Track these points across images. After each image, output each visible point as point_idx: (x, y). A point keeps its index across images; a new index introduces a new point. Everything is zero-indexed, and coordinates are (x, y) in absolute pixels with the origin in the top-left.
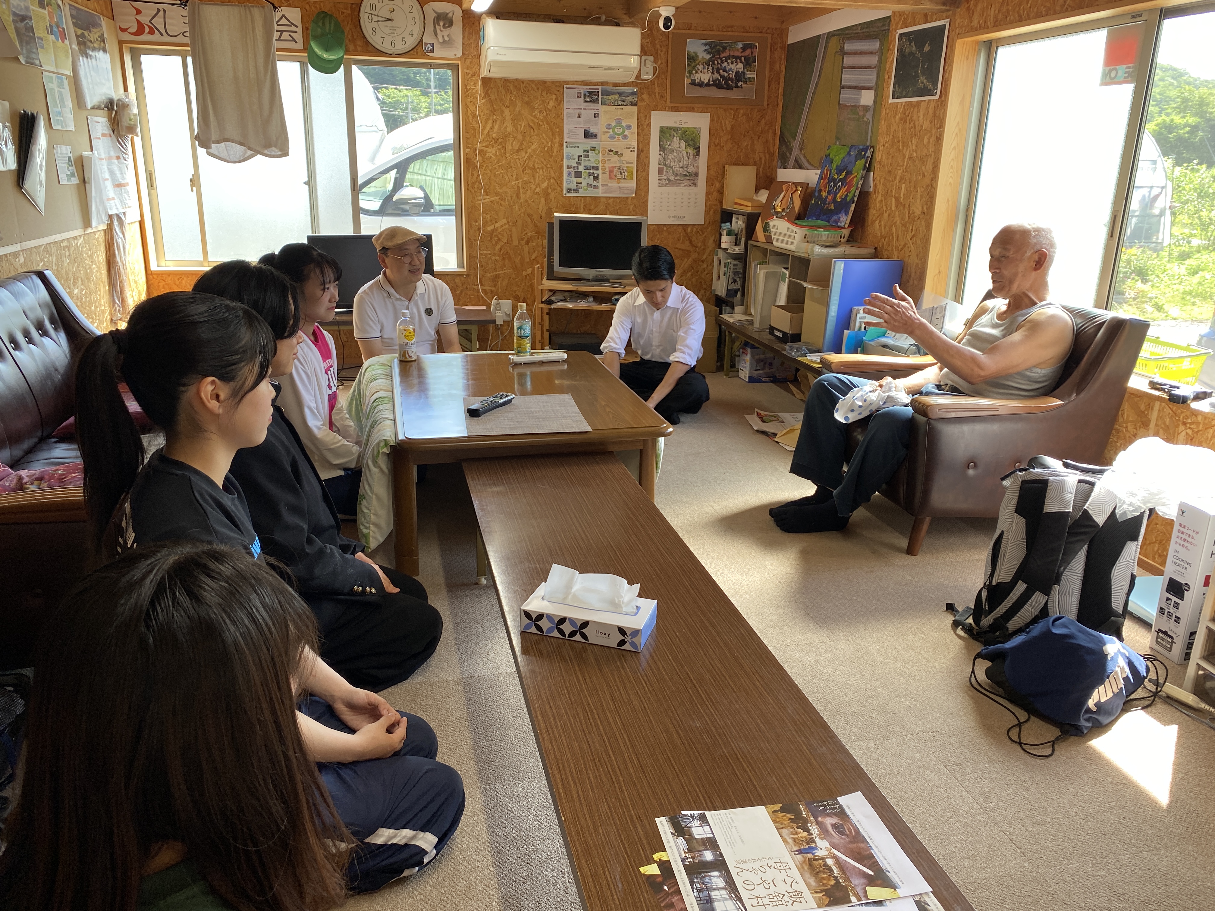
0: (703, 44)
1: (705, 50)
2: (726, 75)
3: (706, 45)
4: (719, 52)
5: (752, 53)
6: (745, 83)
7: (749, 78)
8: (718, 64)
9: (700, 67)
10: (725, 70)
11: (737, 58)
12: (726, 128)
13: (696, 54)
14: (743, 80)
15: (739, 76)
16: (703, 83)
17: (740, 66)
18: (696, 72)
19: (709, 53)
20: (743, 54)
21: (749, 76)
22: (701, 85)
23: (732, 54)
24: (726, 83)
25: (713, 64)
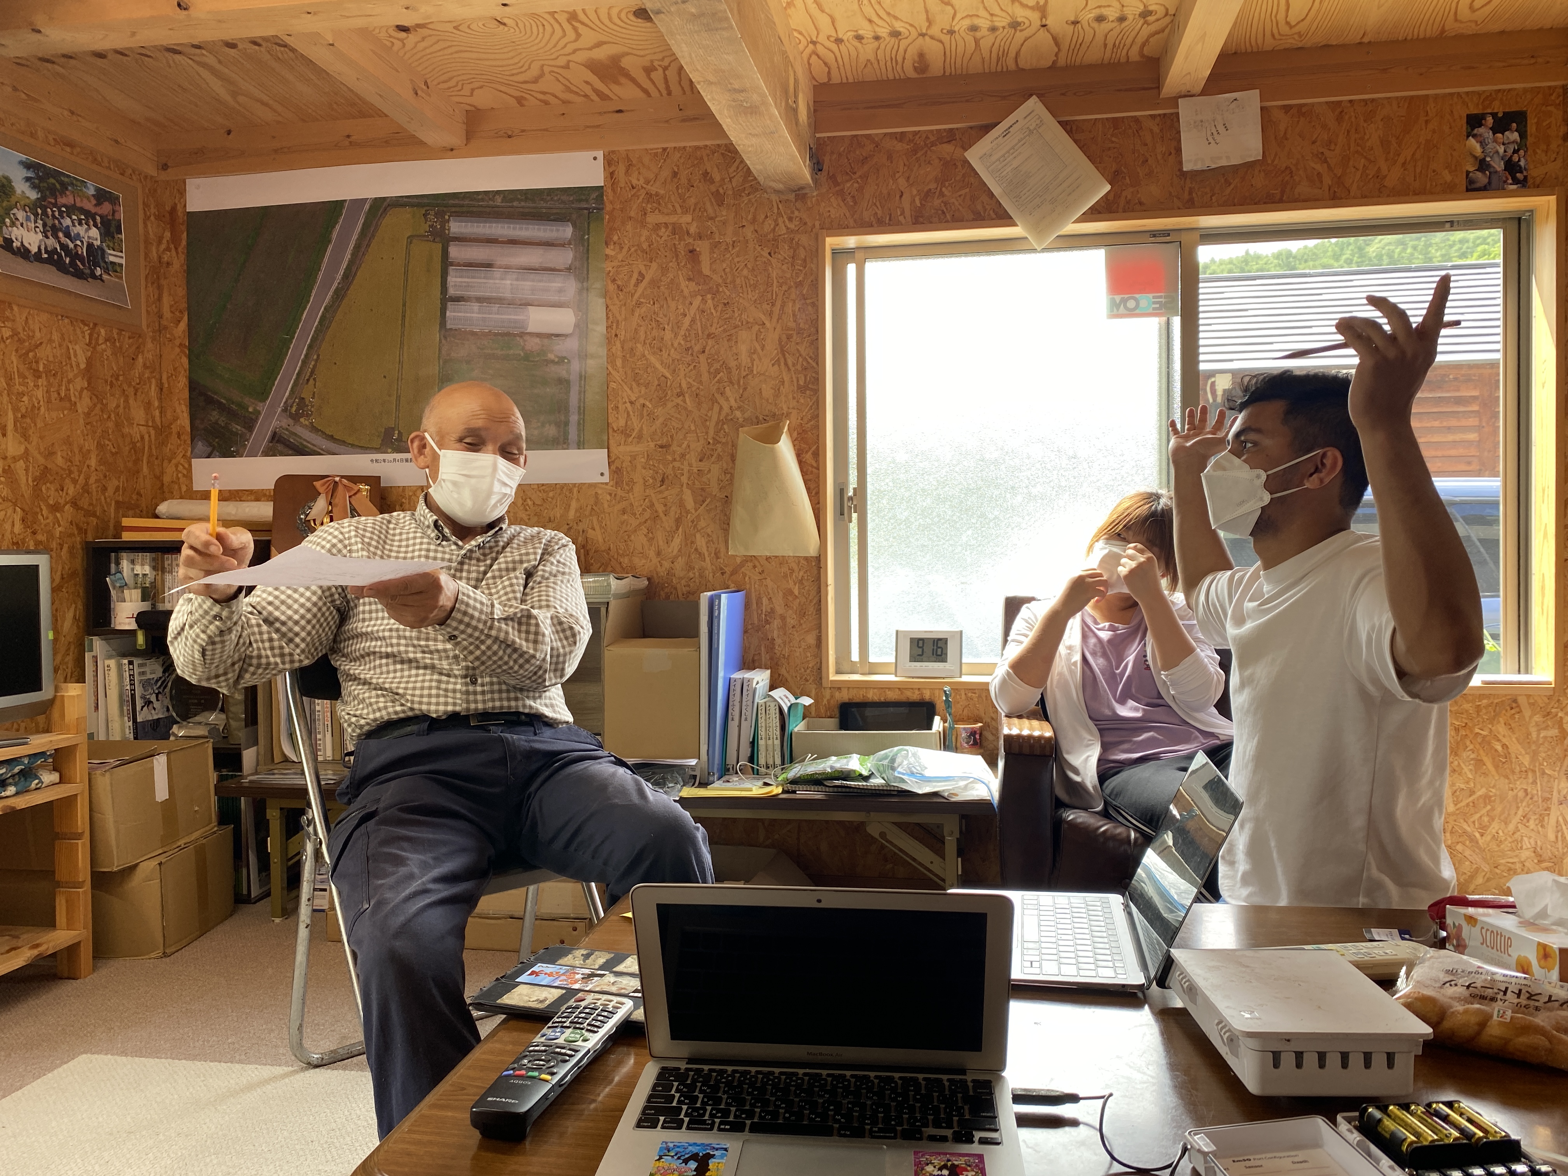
0: (21, 163)
1: (28, 179)
2: (71, 245)
3: (28, 166)
4: (53, 191)
5: (114, 212)
6: (107, 271)
7: (112, 263)
8: (53, 216)
9: (21, 215)
10: (67, 235)
11: (90, 215)
12: (78, 365)
13: (9, 180)
14: (102, 264)
15: (95, 254)
16: (29, 251)
17: (94, 233)
18: (13, 224)
19: (34, 187)
20: (98, 210)
21: (112, 259)
22: (23, 253)
23: (78, 204)
24: (73, 263)
25: (45, 213)
